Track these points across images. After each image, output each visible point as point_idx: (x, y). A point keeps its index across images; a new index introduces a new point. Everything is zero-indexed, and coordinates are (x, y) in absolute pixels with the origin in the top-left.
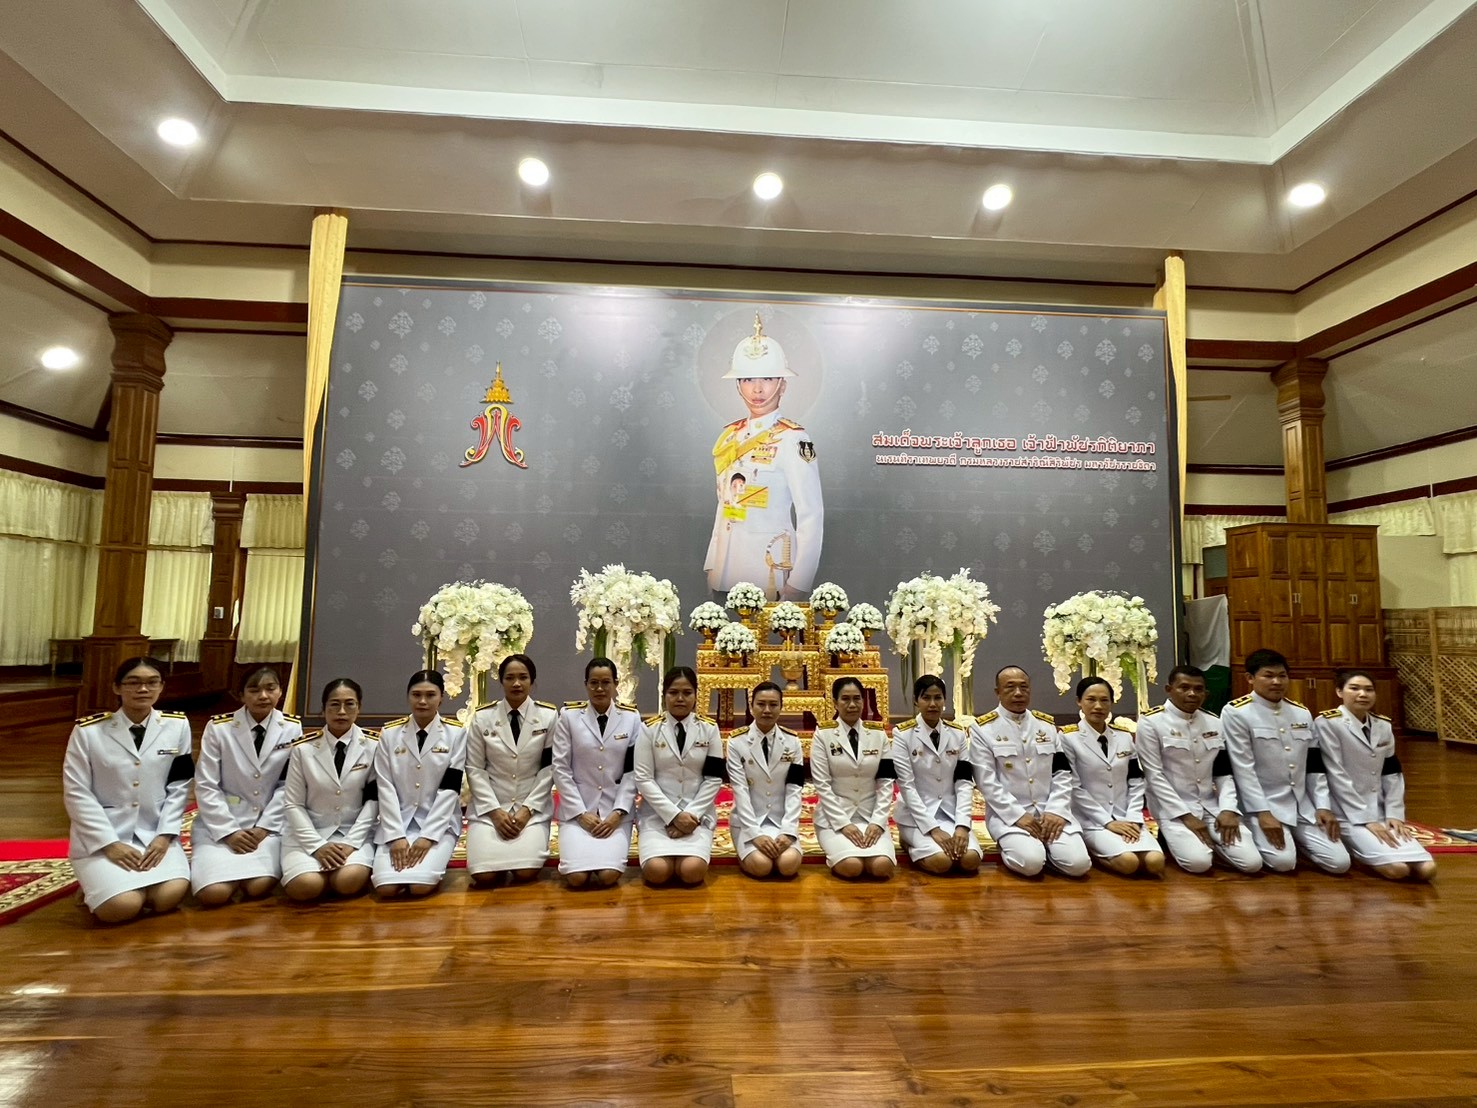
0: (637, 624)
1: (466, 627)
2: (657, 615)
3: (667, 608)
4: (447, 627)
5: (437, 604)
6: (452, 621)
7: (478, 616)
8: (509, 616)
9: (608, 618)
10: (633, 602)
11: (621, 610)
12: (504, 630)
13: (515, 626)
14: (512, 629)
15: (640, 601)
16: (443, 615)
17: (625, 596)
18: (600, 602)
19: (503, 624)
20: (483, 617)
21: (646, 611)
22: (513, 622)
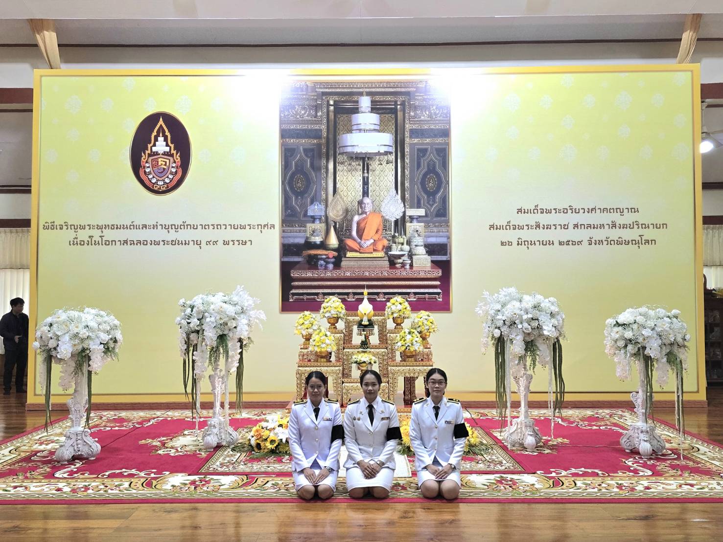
0: (529, 334)
1: (77, 341)
2: (544, 327)
3: (553, 320)
4: (63, 342)
5: (51, 325)
6: (67, 338)
7: (87, 334)
8: (108, 332)
9: (505, 329)
10: (525, 317)
11: (515, 323)
12: (105, 343)
13: (111, 339)
14: (110, 341)
15: (530, 316)
16: (59, 333)
17: (518, 312)
18: (498, 317)
19: (105, 337)
20: (90, 334)
21: (535, 324)
22: (110, 336)
